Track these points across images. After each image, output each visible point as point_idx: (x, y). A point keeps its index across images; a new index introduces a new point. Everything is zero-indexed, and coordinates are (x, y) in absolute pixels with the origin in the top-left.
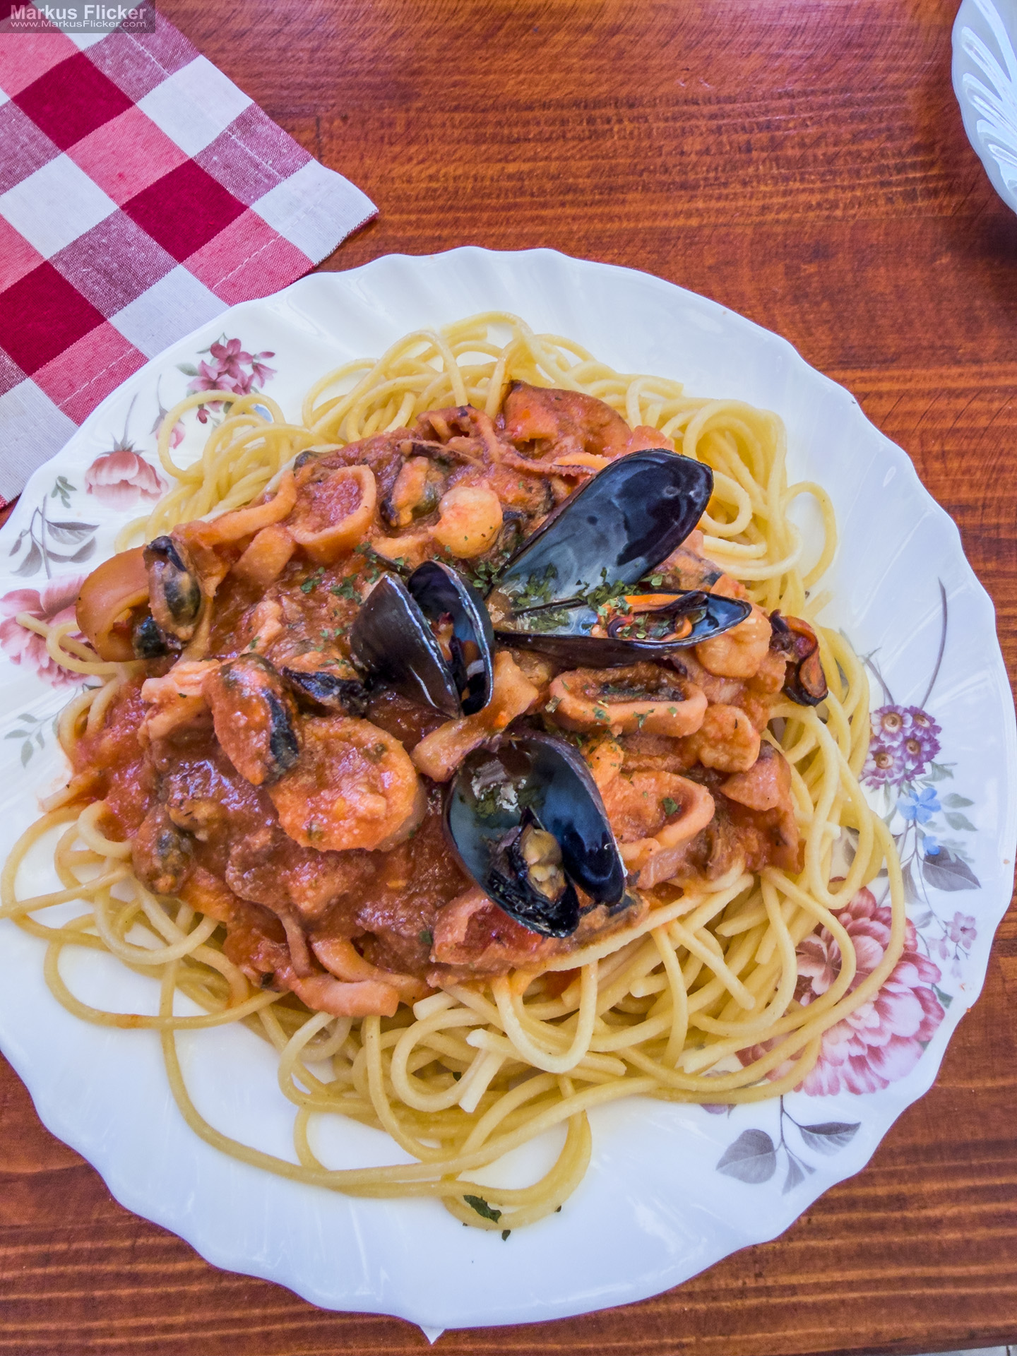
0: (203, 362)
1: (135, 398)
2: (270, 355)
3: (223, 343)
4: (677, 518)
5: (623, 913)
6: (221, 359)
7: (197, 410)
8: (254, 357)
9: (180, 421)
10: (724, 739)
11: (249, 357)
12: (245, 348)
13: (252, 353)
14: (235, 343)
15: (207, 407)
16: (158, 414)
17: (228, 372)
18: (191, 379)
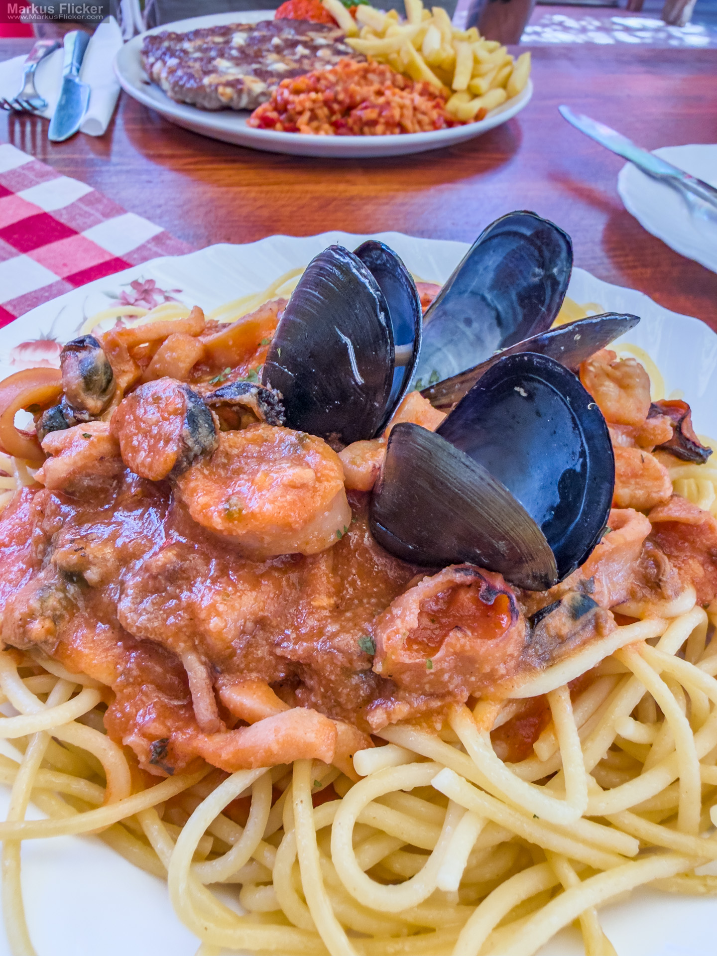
0: (124, 292)
1: (63, 308)
2: (179, 291)
3: (141, 281)
4: (542, 303)
5: (590, 615)
6: (138, 291)
7: (115, 321)
8: (166, 291)
9: (99, 326)
10: (635, 475)
11: (161, 291)
12: (158, 285)
13: (164, 289)
14: (151, 282)
15: (123, 320)
16: (82, 320)
17: (144, 299)
18: (113, 301)
